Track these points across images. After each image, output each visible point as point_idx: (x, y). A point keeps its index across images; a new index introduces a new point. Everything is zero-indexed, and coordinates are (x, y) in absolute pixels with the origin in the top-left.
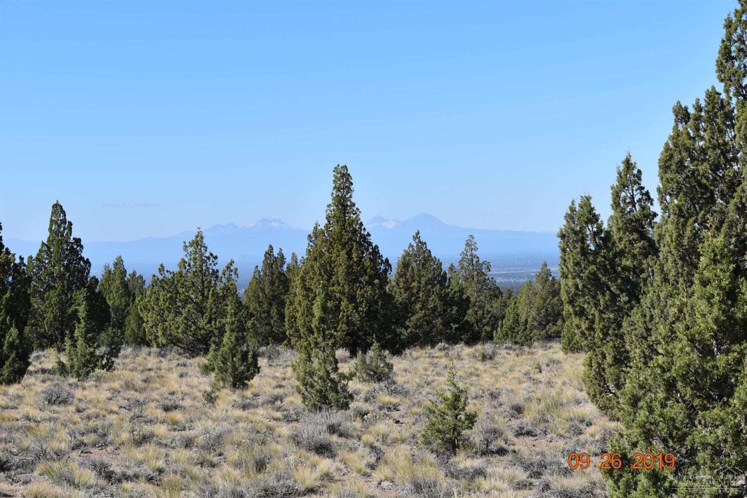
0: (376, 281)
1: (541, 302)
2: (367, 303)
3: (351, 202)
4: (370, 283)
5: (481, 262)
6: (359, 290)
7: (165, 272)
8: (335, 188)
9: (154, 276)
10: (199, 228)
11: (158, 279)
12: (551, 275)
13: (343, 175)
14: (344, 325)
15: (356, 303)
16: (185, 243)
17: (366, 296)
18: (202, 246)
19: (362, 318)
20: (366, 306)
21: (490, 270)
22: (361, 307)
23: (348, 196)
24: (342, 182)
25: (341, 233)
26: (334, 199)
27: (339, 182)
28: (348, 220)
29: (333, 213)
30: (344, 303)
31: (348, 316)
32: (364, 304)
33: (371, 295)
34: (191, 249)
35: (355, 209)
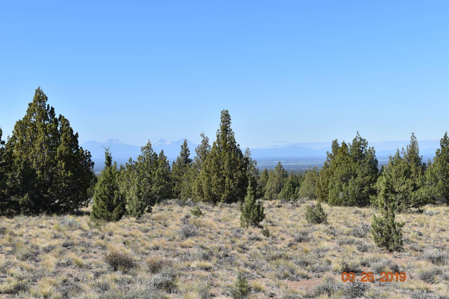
0: (243, 169)
1: (278, 180)
2: (239, 179)
3: (230, 129)
4: (240, 169)
5: (252, 161)
6: (235, 173)
7: (132, 162)
8: (222, 121)
9: (127, 164)
10: (149, 140)
11: (129, 165)
12: (282, 168)
13: (226, 115)
14: (228, 191)
15: (233, 179)
16: (142, 147)
18: (150, 149)
19: (236, 187)
21: (256, 165)
22: (236, 181)
23: (228, 126)
24: (225, 119)
25: (225, 144)
26: (221, 127)
27: (224, 119)
28: (228, 137)
29: (220, 134)
30: (227, 179)
31: (229, 186)
32: (237, 180)
33: (241, 175)
34: (145, 150)
35: (232, 132)
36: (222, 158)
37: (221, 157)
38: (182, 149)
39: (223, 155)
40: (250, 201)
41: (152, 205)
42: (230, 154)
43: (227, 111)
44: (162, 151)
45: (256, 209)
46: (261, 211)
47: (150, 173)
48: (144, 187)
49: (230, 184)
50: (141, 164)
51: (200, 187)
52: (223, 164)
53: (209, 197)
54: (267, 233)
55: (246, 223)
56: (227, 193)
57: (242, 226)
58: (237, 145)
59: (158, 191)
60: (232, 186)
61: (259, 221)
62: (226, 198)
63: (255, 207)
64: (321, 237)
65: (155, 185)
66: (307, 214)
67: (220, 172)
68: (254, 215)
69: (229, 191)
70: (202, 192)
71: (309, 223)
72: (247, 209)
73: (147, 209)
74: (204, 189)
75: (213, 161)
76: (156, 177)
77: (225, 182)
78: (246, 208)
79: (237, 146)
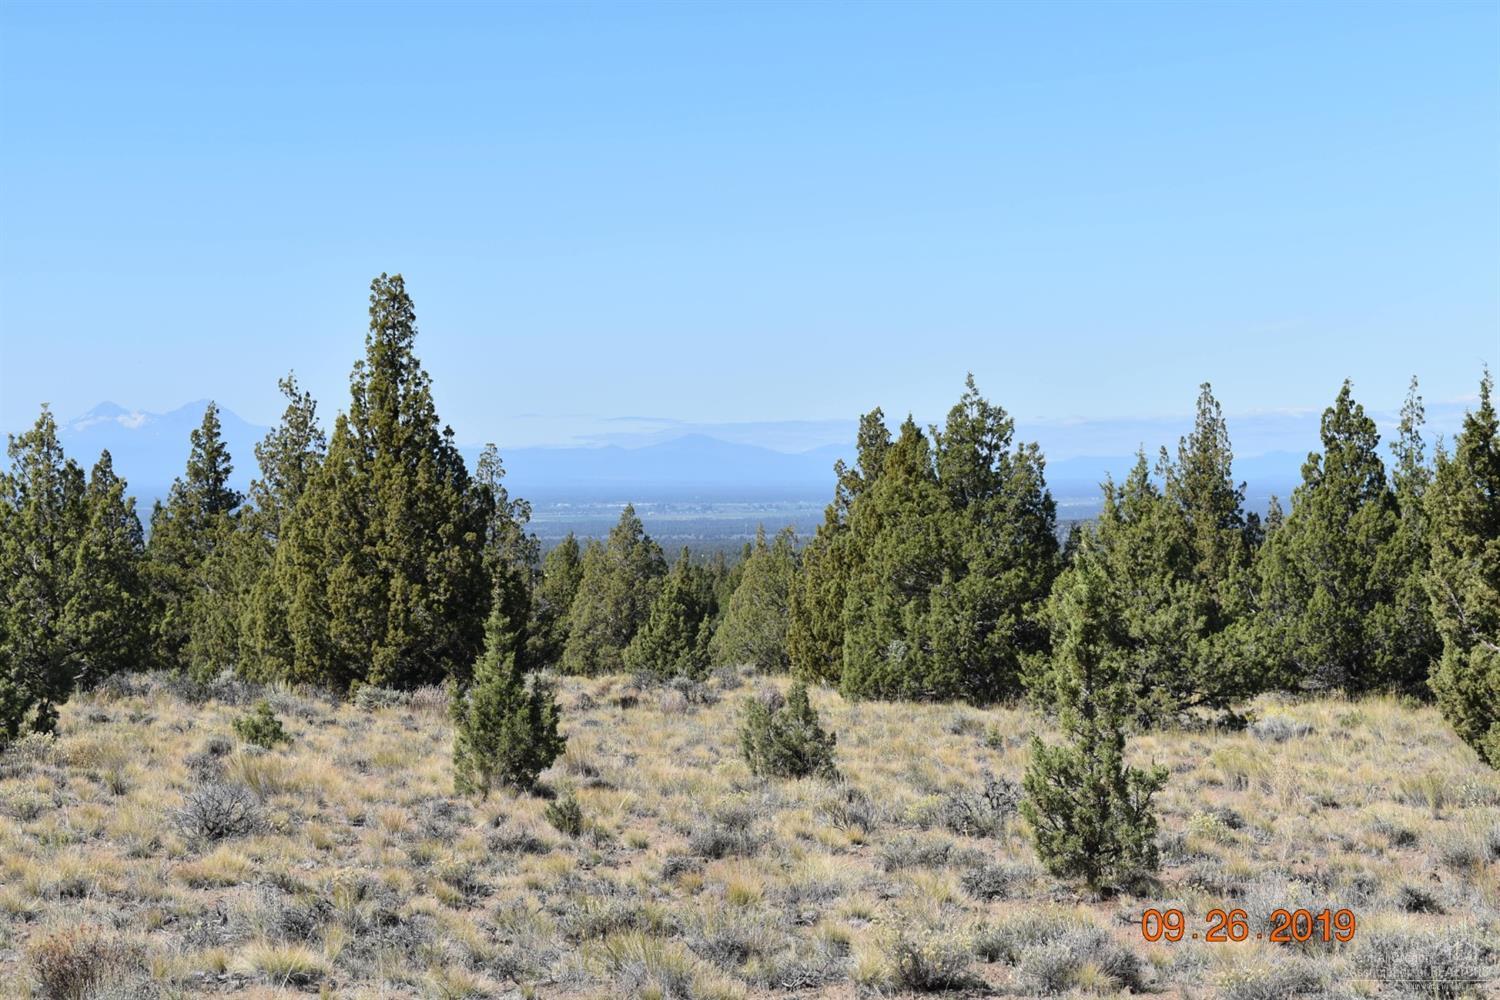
0: (470, 536)
1: (623, 586)
2: (449, 584)
3: (410, 358)
4: (456, 539)
5: (510, 500)
6: (433, 554)
8: (374, 325)
12: (641, 532)
13: (394, 298)
14: (401, 633)
15: (424, 582)
16: (12, 437)
17: (448, 569)
18: (51, 447)
19: (436, 616)
20: (446, 591)
21: (528, 518)
22: (436, 592)
23: (402, 344)
24: (389, 313)
25: (389, 425)
26: (371, 350)
27: (383, 313)
28: (404, 397)
29: (368, 382)
30: (397, 582)
31: (408, 611)
32: (442, 585)
33: (458, 565)
34: (26, 452)
35: (419, 374)
36: (377, 489)
37: (372, 484)
38: (198, 445)
39: (378, 476)
40: (496, 678)
41: (55, 699)
42: (411, 471)
43: (399, 280)
44: (107, 454)
45: (524, 712)
46: (547, 722)
47: (52, 555)
48: (23, 616)
49: (410, 604)
50: (9, 513)
51: (276, 617)
52: (382, 513)
53: (315, 659)
54: (570, 821)
55: (479, 777)
56: (398, 645)
57: (464, 787)
58: (440, 429)
59: (87, 634)
60: (420, 613)
61: (538, 766)
62: (391, 664)
63: (520, 706)
64: (806, 837)
65: (70, 610)
66: (748, 735)
67: (367, 549)
68: (516, 739)
69: (407, 633)
70: (286, 640)
71: (755, 773)
72: (486, 715)
73: (33, 714)
74: (297, 623)
75: (334, 503)
76: (79, 570)
77: (390, 594)
78: (478, 709)
79: (442, 437)
